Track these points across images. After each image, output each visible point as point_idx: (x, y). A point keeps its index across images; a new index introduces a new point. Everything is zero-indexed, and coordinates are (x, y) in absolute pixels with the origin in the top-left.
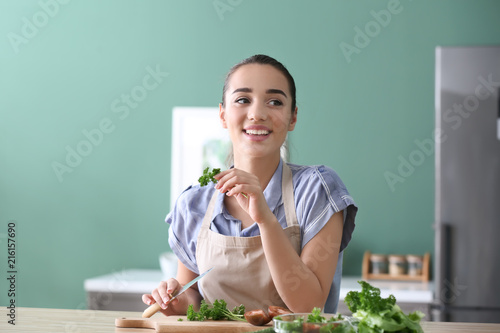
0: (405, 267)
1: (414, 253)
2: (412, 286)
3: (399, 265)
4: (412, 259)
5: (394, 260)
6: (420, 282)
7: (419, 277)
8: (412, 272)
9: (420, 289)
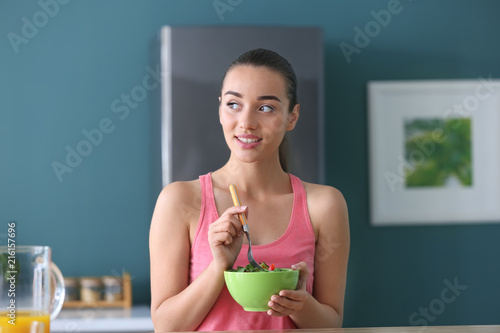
0: (101, 291)
1: (110, 275)
2: (110, 313)
3: (93, 289)
4: (109, 282)
5: (87, 283)
6: (121, 308)
7: (119, 303)
8: (110, 298)
9: (122, 317)
